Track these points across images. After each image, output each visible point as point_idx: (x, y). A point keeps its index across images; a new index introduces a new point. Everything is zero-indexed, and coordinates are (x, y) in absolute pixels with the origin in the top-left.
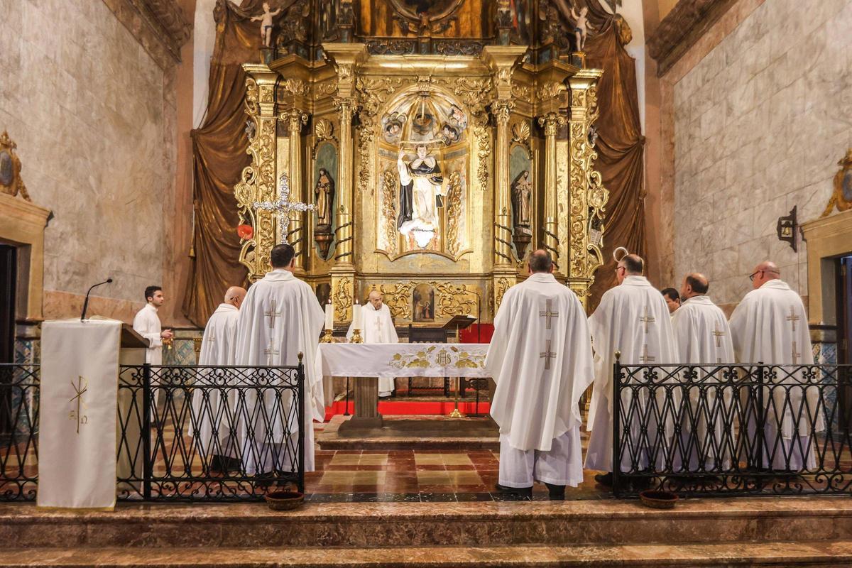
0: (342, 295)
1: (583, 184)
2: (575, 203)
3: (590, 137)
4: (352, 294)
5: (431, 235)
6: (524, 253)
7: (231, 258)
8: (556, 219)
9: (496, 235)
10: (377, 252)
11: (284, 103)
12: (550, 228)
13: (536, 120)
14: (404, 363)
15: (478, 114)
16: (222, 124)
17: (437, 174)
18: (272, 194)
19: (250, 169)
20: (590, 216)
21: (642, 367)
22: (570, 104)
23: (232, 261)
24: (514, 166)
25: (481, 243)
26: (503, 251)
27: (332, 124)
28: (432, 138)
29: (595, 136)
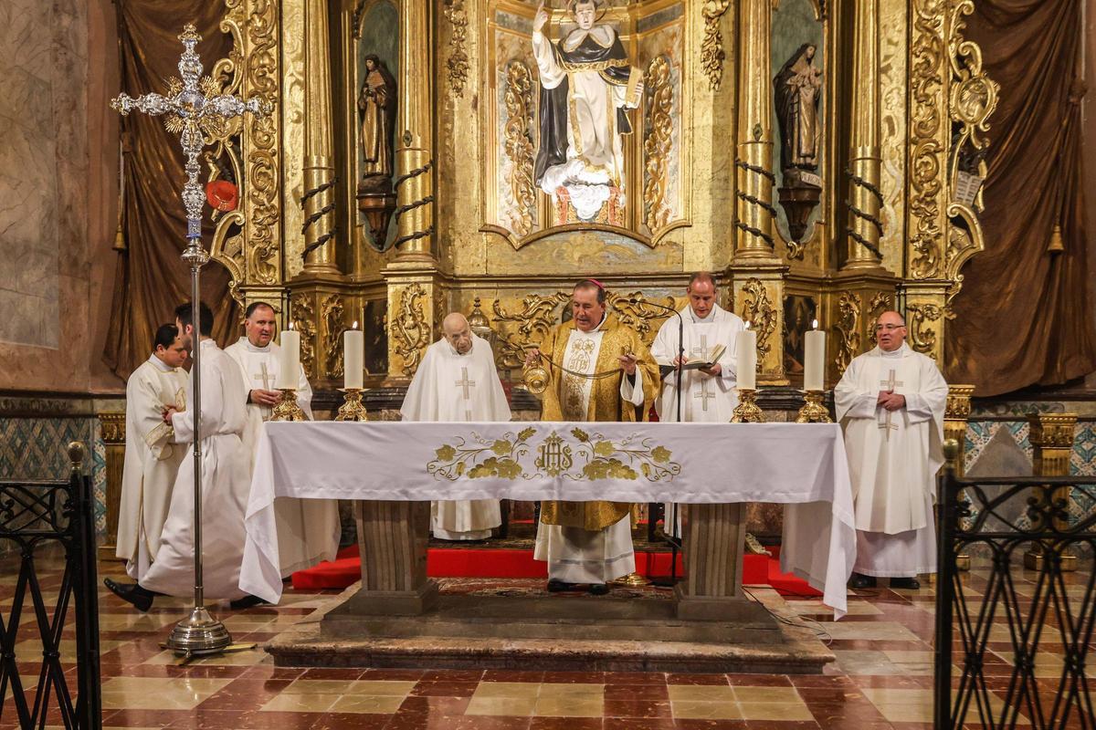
0: (410, 321)
1: (940, 72)
2: (922, 113)
4: (429, 320)
5: (605, 194)
6: (804, 226)
8: (877, 150)
9: (740, 188)
10: (486, 229)
12: (863, 170)
14: (461, 467)
17: (617, 62)
18: (275, 115)
19: (228, 64)
20: (954, 143)
21: (1020, 485)
24: (782, 35)
25: (709, 207)
26: (754, 220)
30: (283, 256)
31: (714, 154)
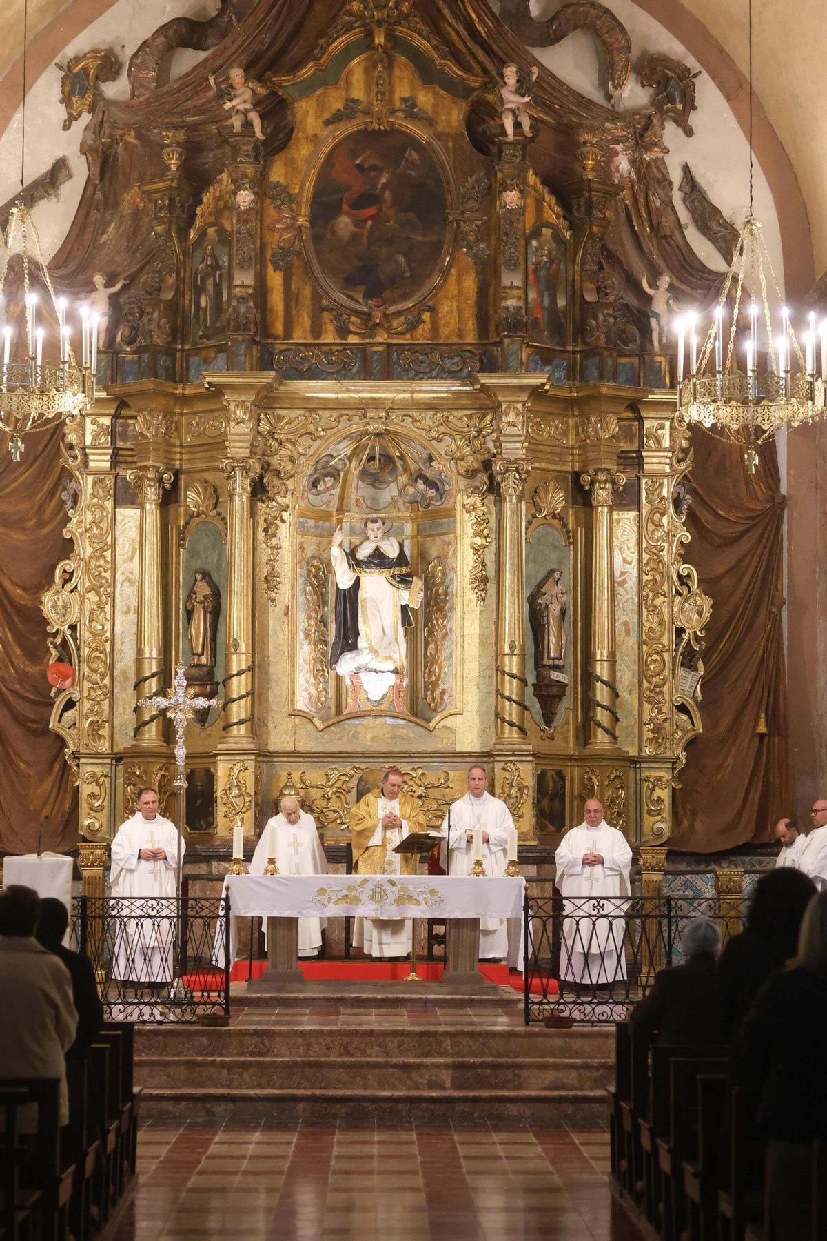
0: (235, 792)
1: (665, 588)
2: (650, 622)
3: (677, 503)
4: (251, 790)
5: (391, 679)
6: (555, 713)
7: (34, 721)
8: (612, 654)
9: (501, 687)
10: (295, 714)
11: (129, 445)
12: (601, 670)
13: (577, 475)
14: (330, 899)
15: (470, 474)
16: (14, 480)
17: (403, 569)
18: (108, 608)
19: (69, 565)
20: (678, 645)
22: (642, 444)
24: (535, 561)
25: (476, 698)
26: (511, 714)
27: (215, 491)
28: (395, 493)
29: (688, 499)
30: (112, 727)
31: (480, 656)
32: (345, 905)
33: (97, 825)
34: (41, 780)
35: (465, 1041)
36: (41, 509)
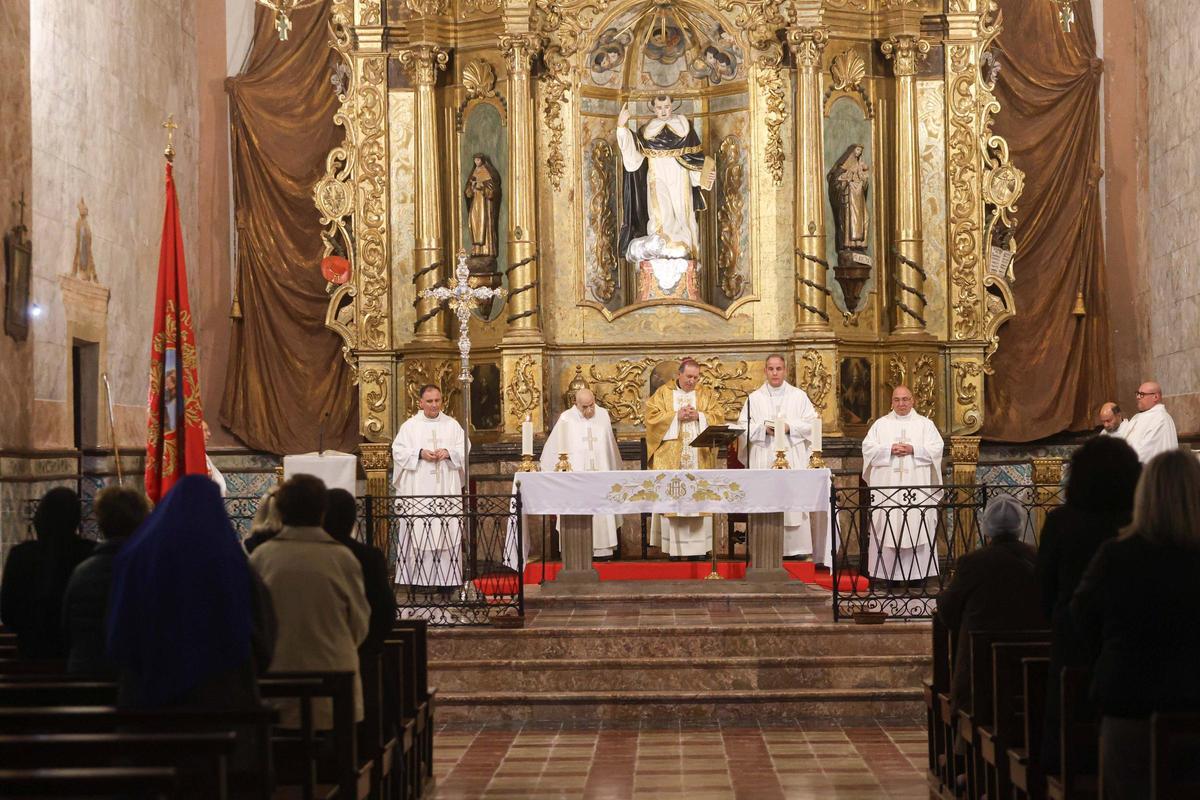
0: (523, 387)
1: (974, 161)
2: (958, 198)
3: (986, 71)
4: (539, 385)
5: (684, 266)
6: (858, 297)
7: (308, 319)
8: (919, 234)
9: (800, 272)
10: (583, 305)
11: (400, 24)
12: (907, 251)
13: (877, 44)
14: (625, 495)
15: (764, 45)
16: (281, 65)
17: (694, 149)
18: (383, 197)
19: (340, 152)
20: (988, 222)
22: (946, 9)
23: (310, 323)
24: (835, 137)
25: (775, 284)
26: (811, 299)
27: (493, 70)
28: (684, 68)
29: (997, 66)
30: (391, 323)
31: (778, 239)
32: (641, 501)
33: (379, 426)
34: (320, 379)
35: (771, 639)
36: (311, 92)
